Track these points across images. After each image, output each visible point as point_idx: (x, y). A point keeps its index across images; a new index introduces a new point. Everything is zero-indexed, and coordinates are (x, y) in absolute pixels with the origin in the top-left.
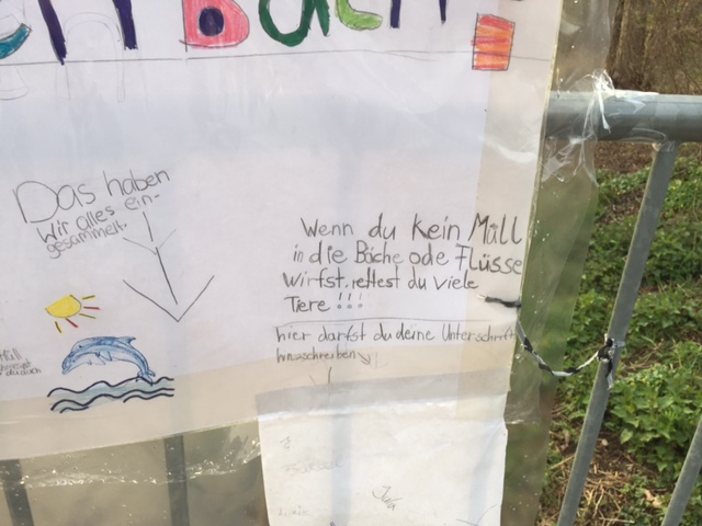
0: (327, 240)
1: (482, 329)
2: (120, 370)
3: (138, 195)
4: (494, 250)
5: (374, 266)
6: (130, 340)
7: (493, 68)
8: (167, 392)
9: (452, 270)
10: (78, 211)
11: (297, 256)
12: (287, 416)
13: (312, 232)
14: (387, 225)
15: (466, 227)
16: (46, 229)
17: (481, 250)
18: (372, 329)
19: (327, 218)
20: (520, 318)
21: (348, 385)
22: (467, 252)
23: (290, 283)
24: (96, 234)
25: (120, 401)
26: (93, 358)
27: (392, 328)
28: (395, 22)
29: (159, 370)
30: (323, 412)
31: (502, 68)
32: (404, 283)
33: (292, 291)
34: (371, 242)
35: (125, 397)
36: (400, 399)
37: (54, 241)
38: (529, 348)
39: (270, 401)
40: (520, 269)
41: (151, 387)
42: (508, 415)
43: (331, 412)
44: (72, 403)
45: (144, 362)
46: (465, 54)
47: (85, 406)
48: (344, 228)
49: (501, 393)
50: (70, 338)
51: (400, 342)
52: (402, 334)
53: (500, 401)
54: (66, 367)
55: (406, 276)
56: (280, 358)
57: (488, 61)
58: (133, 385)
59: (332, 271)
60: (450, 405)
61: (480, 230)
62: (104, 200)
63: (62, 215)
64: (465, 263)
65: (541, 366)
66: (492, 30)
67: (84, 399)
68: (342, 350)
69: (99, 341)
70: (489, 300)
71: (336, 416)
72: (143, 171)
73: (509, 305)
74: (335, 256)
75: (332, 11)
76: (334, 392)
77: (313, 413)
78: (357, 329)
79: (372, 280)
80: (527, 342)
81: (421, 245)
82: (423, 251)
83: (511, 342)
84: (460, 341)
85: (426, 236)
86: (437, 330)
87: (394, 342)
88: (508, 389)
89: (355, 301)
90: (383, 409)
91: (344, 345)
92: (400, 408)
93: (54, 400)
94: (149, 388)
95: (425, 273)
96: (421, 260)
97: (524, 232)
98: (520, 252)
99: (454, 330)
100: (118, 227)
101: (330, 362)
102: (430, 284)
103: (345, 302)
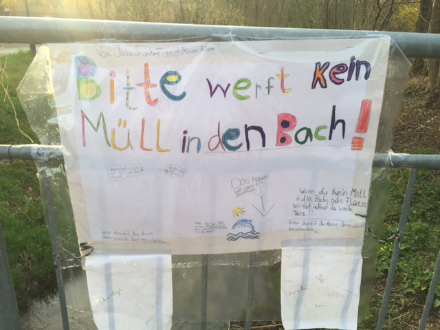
0: (307, 195)
1: (354, 224)
2: (247, 229)
3: (259, 182)
4: (358, 199)
5: (320, 203)
6: (251, 221)
7: (358, 149)
8: (257, 237)
9: (345, 205)
10: (245, 185)
11: (298, 199)
12: (291, 248)
13: (302, 192)
14: (325, 191)
15: (349, 192)
16: (236, 190)
17: (354, 199)
18: (319, 222)
19: (307, 188)
20: (367, 221)
21: (310, 239)
22: (349, 200)
23: (295, 207)
24: (248, 192)
26: (240, 225)
27: (325, 222)
28: (330, 138)
29: (257, 230)
30: (302, 248)
31: (360, 150)
32: (329, 208)
33: (295, 209)
34: (320, 196)
35: (246, 238)
36: (327, 245)
37: (238, 193)
38: (370, 231)
39: (286, 243)
40: (366, 205)
41: (254, 235)
42: (363, 254)
43: (304, 248)
44: (233, 238)
45: (253, 228)
46: (350, 146)
47: (236, 239)
48: (312, 191)
49: (359, 246)
50: (237, 219)
51: (327, 226)
52: (328, 224)
53: (360, 248)
54: (233, 228)
55: (330, 206)
56: (290, 229)
57: (356, 148)
58: (249, 234)
59: (307, 204)
60: (343, 248)
61: (353, 193)
62: (251, 183)
63: (241, 187)
64: (349, 203)
65: (374, 238)
66: (357, 140)
67: (236, 237)
68: (309, 228)
69: (243, 221)
70: (356, 215)
71: (305, 250)
72: (261, 175)
73: (363, 216)
74: (309, 199)
75: (313, 136)
76: (306, 242)
77: (299, 248)
78: (313, 222)
79: (319, 207)
80: (369, 229)
81: (335, 197)
82: (335, 199)
83: (364, 229)
84: (347, 227)
85: (337, 194)
86: (339, 223)
87: (325, 226)
88: (363, 244)
89: (314, 213)
90: (321, 248)
91: (310, 227)
92: (327, 248)
93: (228, 237)
94: (253, 235)
95: (336, 205)
96: (335, 201)
97: (367, 194)
98: (366, 200)
99: (345, 223)
100: (253, 190)
101: (305, 232)
102: (338, 209)
103: (311, 213)
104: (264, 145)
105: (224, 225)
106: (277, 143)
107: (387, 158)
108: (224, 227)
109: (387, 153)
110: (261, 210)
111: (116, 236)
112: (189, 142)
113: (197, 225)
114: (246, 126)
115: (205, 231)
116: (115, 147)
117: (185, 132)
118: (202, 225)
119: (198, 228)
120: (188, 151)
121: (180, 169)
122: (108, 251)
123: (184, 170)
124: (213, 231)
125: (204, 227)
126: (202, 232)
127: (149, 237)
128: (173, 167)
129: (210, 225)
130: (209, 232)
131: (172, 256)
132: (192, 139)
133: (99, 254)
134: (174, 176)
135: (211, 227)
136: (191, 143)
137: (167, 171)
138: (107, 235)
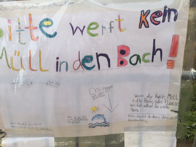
0: (139, 98)
1: (170, 116)
2: (101, 121)
3: (108, 90)
4: (172, 101)
5: (148, 103)
6: (103, 115)
7: (171, 68)
8: (108, 126)
9: (164, 104)
10: (98, 93)
11: (133, 101)
12: (130, 132)
13: (136, 96)
14: (150, 95)
15: (166, 96)
16: (93, 96)
17: (169, 101)
18: (147, 115)
19: (139, 94)
20: (178, 115)
21: (143, 127)
22: (167, 101)
23: (132, 106)
24: (100, 96)
25: (100, 127)
26: (97, 118)
27: (151, 116)
28: (152, 61)
29: (108, 121)
30: (137, 132)
31: (173, 68)
34: (147, 99)
35: (101, 126)
36: (153, 131)
37: (94, 98)
38: (181, 121)
39: (127, 129)
40: (178, 105)
41: (106, 124)
42: (177, 136)
43: (139, 132)
44: (92, 126)
45: (105, 120)
46: (165, 66)
47: (94, 127)
48: (142, 96)
49: (174, 131)
50: (94, 114)
52: (153, 117)
53: (175, 132)
54: (92, 119)
55: (154, 105)
56: (129, 120)
57: (170, 67)
58: (103, 124)
59: (140, 104)
60: (164, 132)
61: (169, 97)
62: (102, 91)
63: (96, 93)
64: (166, 103)
65: (184, 125)
66: (170, 62)
67: (94, 126)
68: (141, 120)
69: (98, 115)
70: (171, 111)
71: (140, 133)
72: (109, 86)
73: (176, 112)
74: (141, 101)
75: (141, 60)
76: (139, 128)
77: (135, 132)
78: (144, 115)
79: (147, 106)
80: (180, 120)
81: (157, 99)
82: (158, 101)
83: (177, 120)
84: (166, 119)
86: (161, 116)
87: (152, 118)
88: (176, 130)
89: (144, 110)
90: (149, 132)
91: (142, 118)
92: (153, 132)
93: (89, 126)
94: (105, 125)
95: (159, 105)
96: (157, 102)
97: (178, 97)
98: (178, 101)
99: (164, 117)
100: (104, 95)
101: (139, 122)
102: (159, 107)
103: (142, 110)
104: (109, 66)
105: (86, 118)
106: (118, 64)
107: (191, 74)
108: (86, 120)
109: (190, 70)
110: (110, 108)
111: (19, 126)
112: (60, 65)
113: (69, 118)
114: (97, 53)
115: (74, 122)
116: (13, 69)
117: (58, 58)
118: (72, 118)
119: (70, 120)
120: (60, 71)
121: (55, 82)
122: (15, 135)
123: (58, 83)
124: (79, 122)
125: (74, 120)
126: (72, 123)
127: (39, 126)
128: (51, 81)
129: (78, 118)
130: (76, 122)
131: (55, 138)
132: (62, 63)
133: (10, 137)
134: (52, 87)
135: (78, 120)
136: (62, 65)
137: (47, 84)
138: (13, 125)
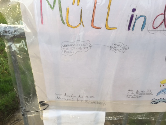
25: (164, 103)
26: (163, 93)
47: (157, 103)
54: (158, 94)
105: (151, 92)
108: (151, 94)
112: (136, 20)
113: (129, 92)
115: (135, 96)
117: (134, 10)
118: (133, 92)
119: (130, 94)
120: (133, 29)
123: (126, 47)
124: (141, 97)
125: (135, 94)
126: (132, 97)
127: (91, 99)
129: (140, 92)
130: (137, 97)
132: (139, 17)
133: (53, 109)
134: (117, 52)
135: (140, 94)
136: (137, 21)
137: (112, 47)
138: (59, 96)
